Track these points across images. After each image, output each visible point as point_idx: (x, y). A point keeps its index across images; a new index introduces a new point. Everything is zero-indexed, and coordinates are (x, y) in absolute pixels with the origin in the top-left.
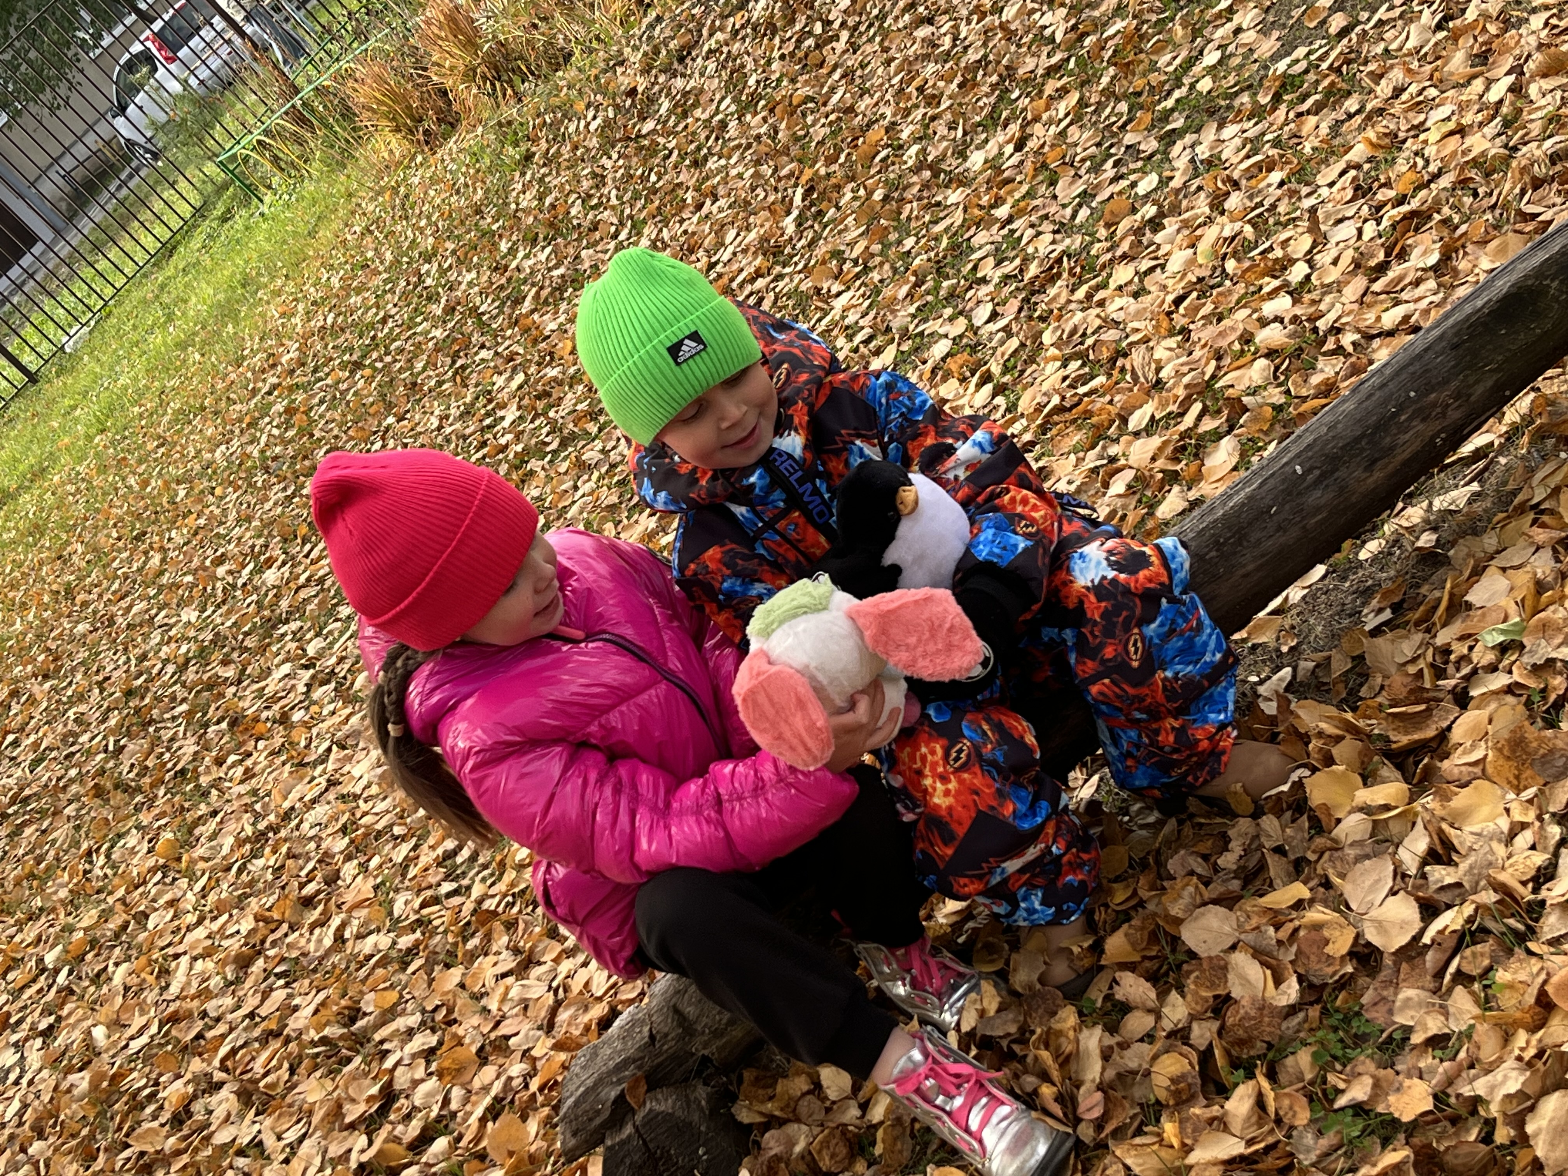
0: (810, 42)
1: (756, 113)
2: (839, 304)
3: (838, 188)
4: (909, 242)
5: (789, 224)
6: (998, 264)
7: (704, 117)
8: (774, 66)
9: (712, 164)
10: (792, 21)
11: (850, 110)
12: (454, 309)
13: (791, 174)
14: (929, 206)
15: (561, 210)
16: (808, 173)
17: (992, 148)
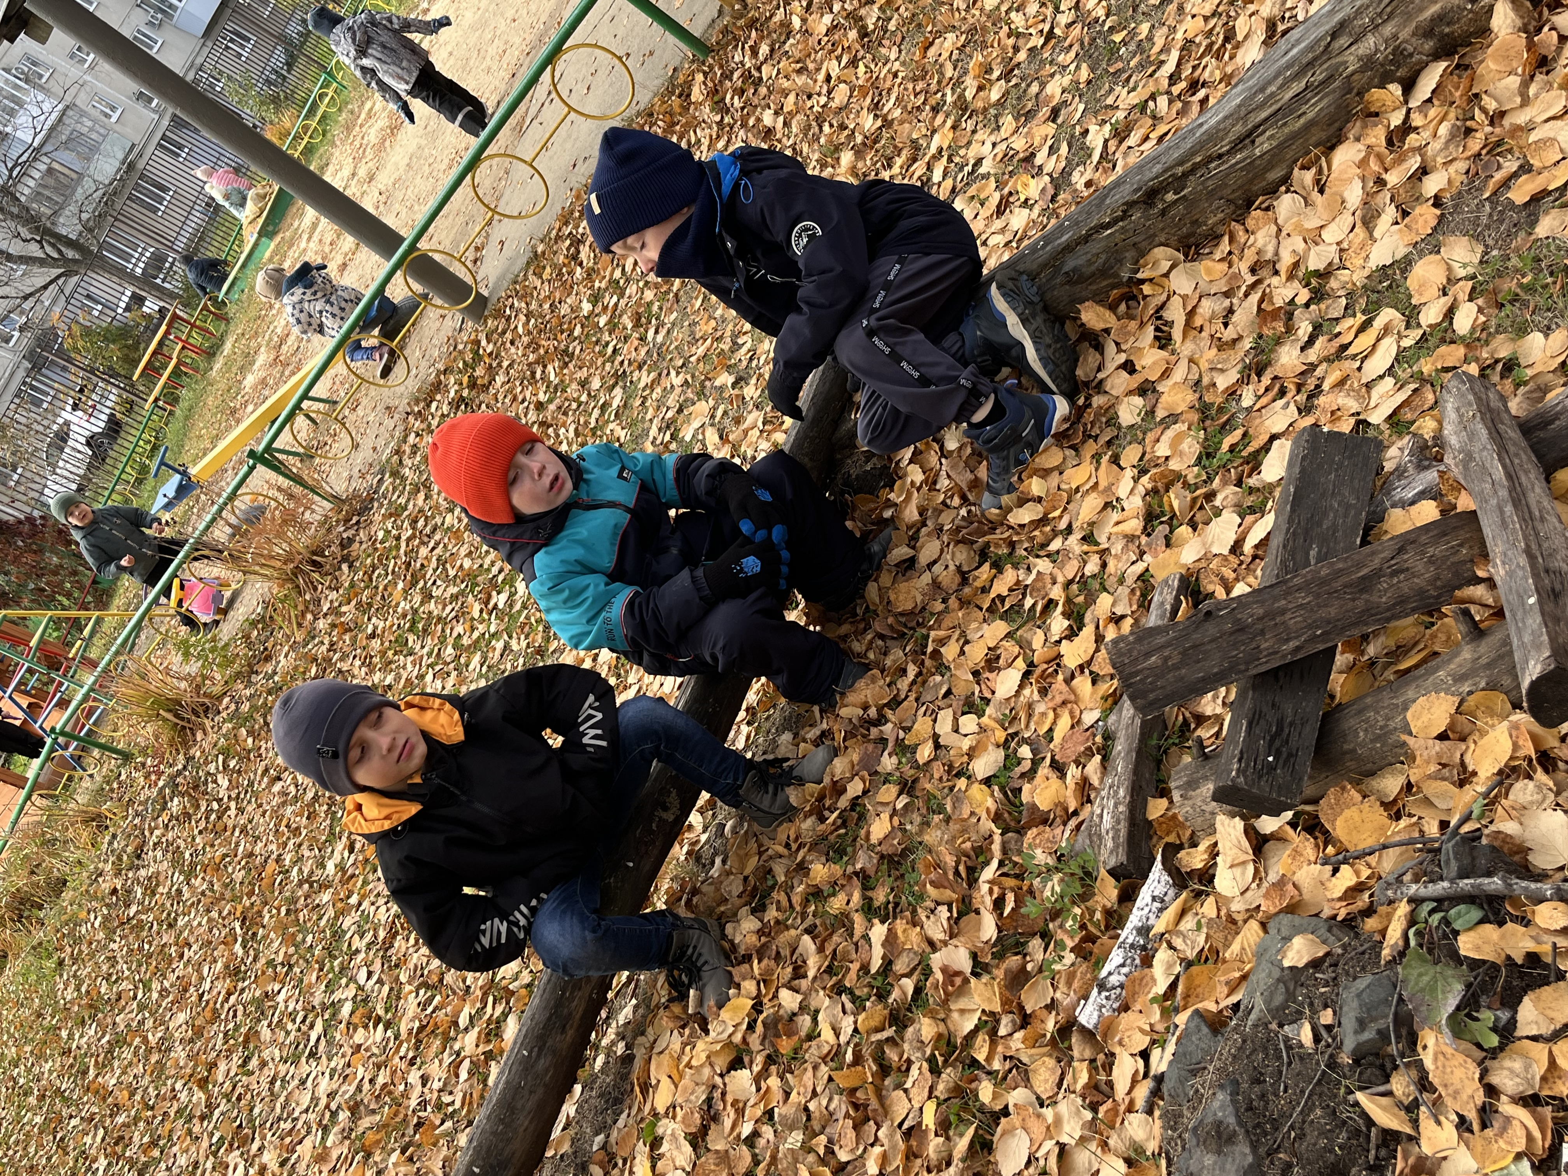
0: (213, 817)
1: (196, 877)
2: (281, 998)
3: (260, 913)
4: (309, 938)
5: (238, 949)
6: (361, 938)
7: (166, 890)
8: (198, 840)
9: (180, 923)
10: (198, 807)
11: (251, 855)
12: (44, 1096)
13: (230, 913)
14: (314, 909)
15: (94, 994)
16: (240, 908)
17: (337, 857)
